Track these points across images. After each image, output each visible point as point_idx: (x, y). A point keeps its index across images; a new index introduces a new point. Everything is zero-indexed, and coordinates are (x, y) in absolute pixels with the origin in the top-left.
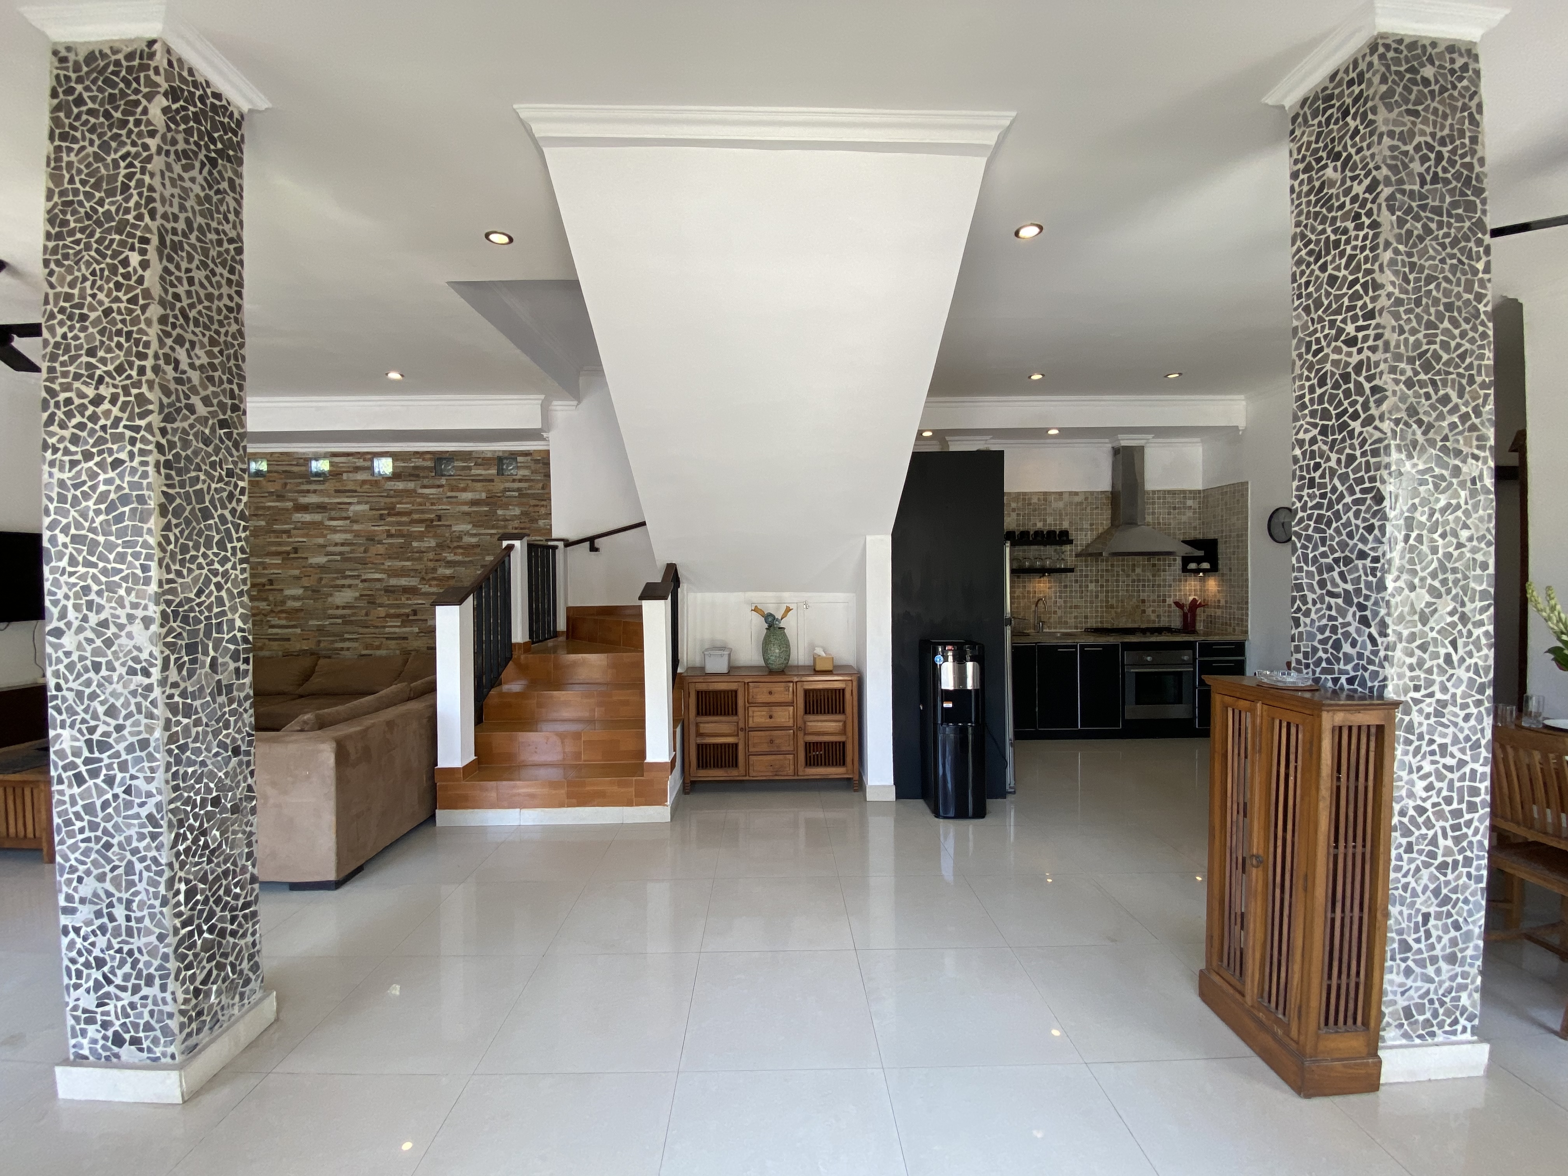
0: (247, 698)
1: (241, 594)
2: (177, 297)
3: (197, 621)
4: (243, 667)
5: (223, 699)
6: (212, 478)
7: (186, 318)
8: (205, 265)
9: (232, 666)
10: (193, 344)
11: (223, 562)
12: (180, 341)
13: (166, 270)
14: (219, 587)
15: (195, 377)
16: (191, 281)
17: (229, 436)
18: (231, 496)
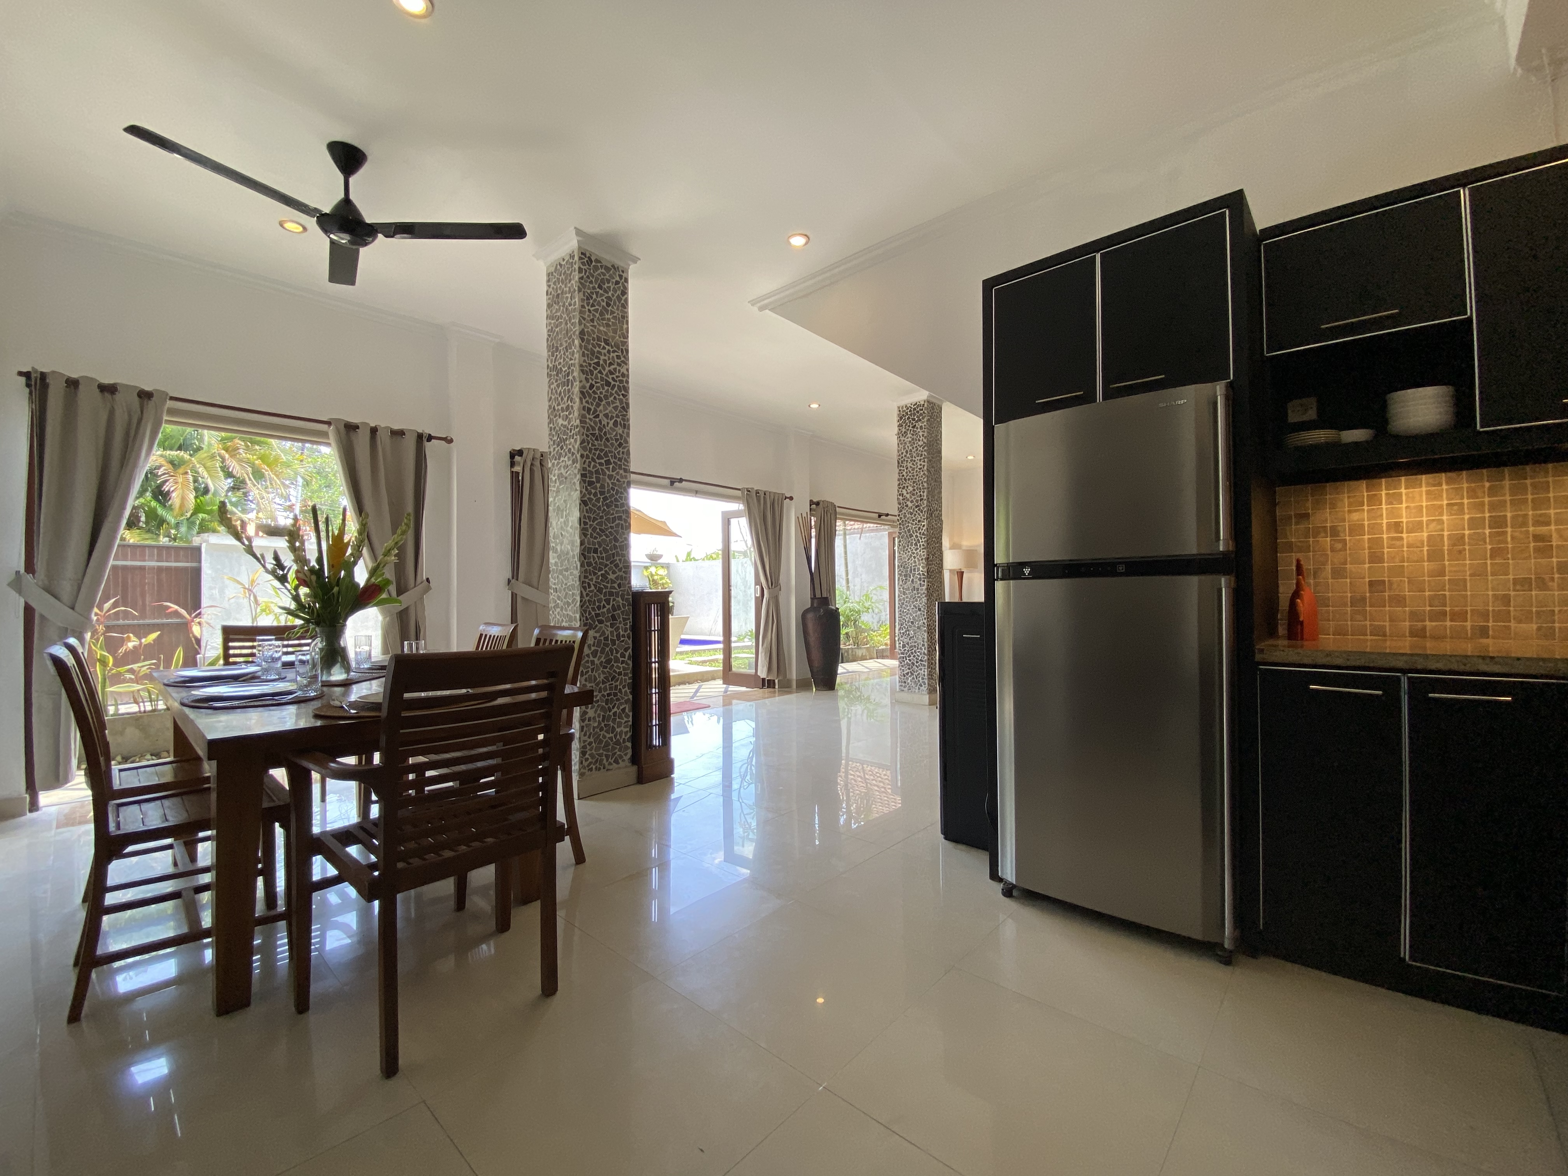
0: (924, 593)
1: (922, 559)
2: (903, 476)
3: (908, 568)
4: (922, 583)
5: (915, 592)
6: (913, 524)
7: (905, 479)
8: (911, 461)
9: (919, 582)
10: (907, 487)
11: (916, 550)
12: (904, 488)
13: (900, 470)
14: (914, 557)
15: (908, 496)
16: (907, 469)
17: (919, 510)
18: (919, 528)
